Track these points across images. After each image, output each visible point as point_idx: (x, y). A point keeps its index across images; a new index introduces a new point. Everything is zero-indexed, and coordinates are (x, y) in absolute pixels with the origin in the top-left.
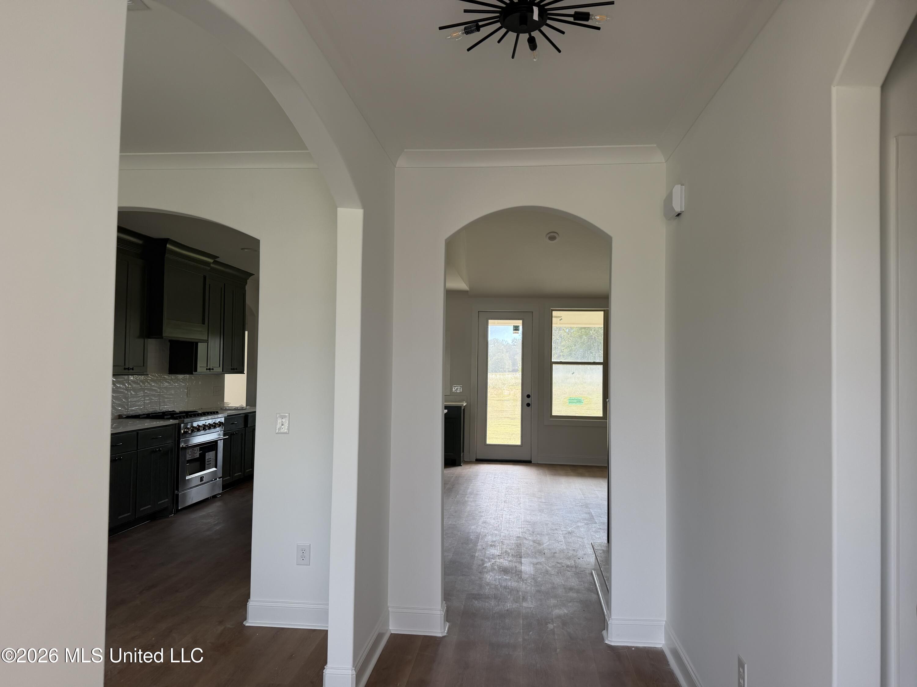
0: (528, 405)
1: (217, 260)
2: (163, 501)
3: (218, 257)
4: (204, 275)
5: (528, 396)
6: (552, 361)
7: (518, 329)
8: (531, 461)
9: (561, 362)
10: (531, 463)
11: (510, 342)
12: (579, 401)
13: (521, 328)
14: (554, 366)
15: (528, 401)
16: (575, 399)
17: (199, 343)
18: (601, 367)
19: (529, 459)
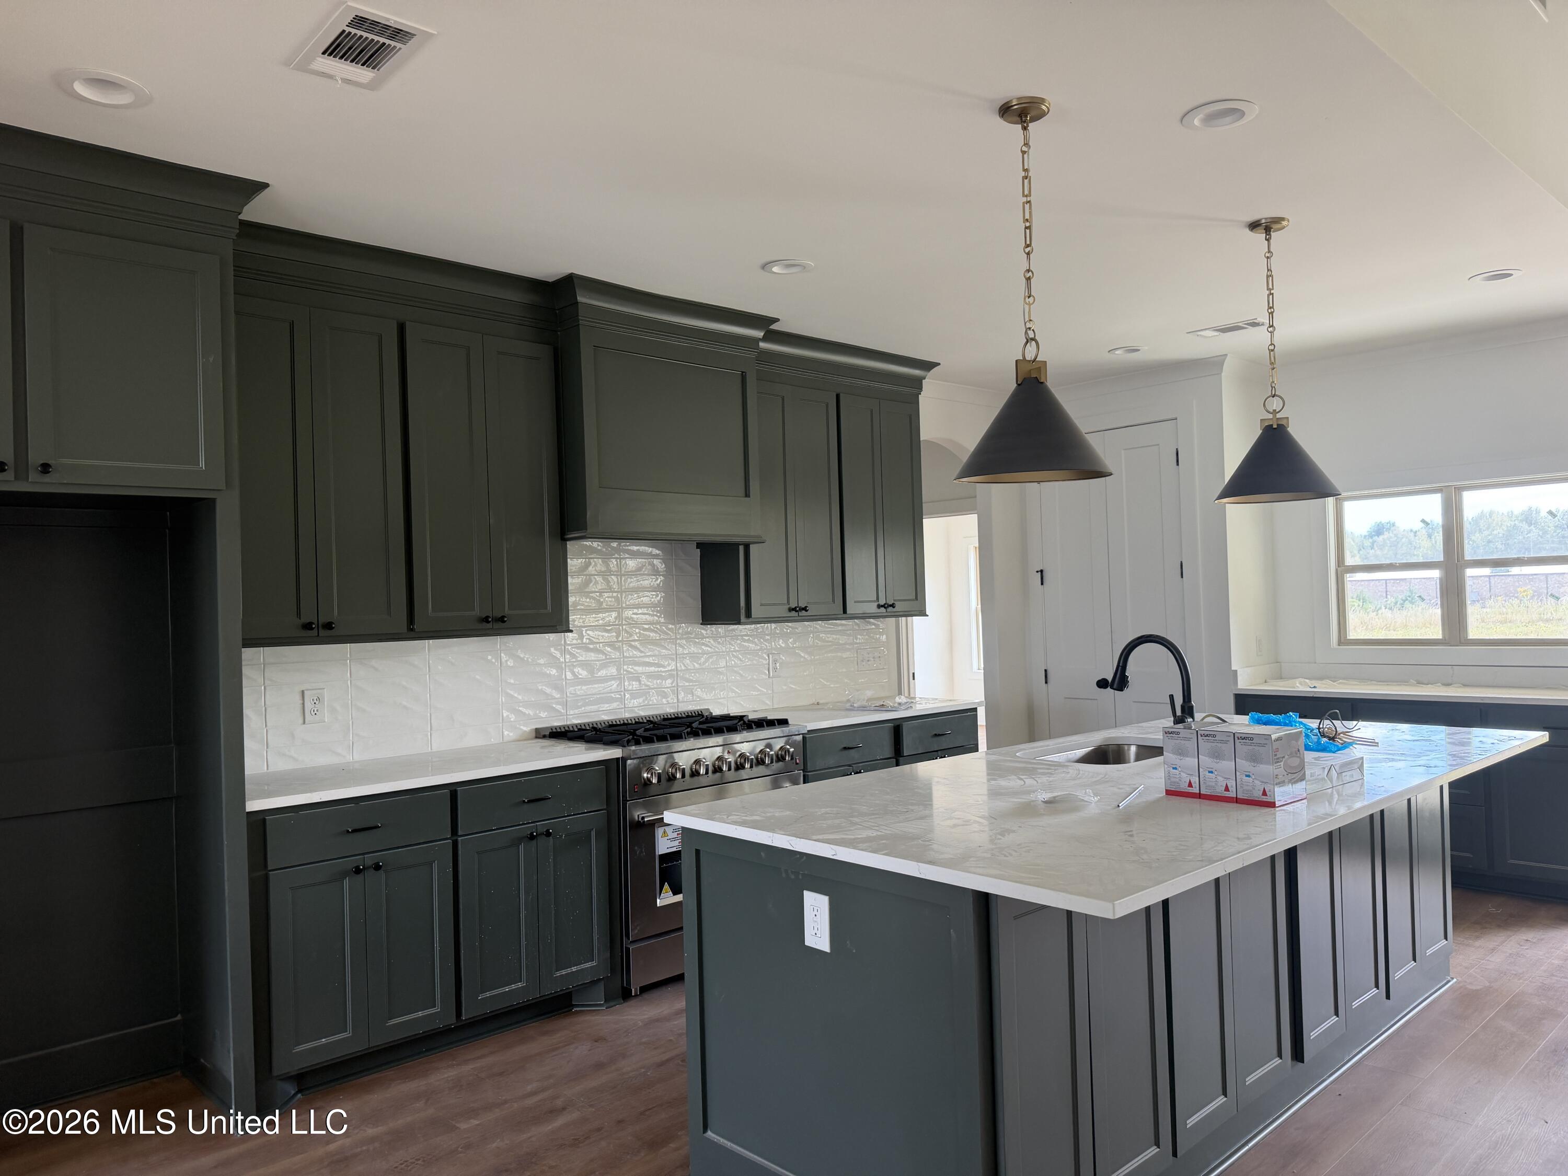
1: (774, 327)
2: (574, 969)
3: (777, 320)
4: (743, 372)
17: (751, 545)
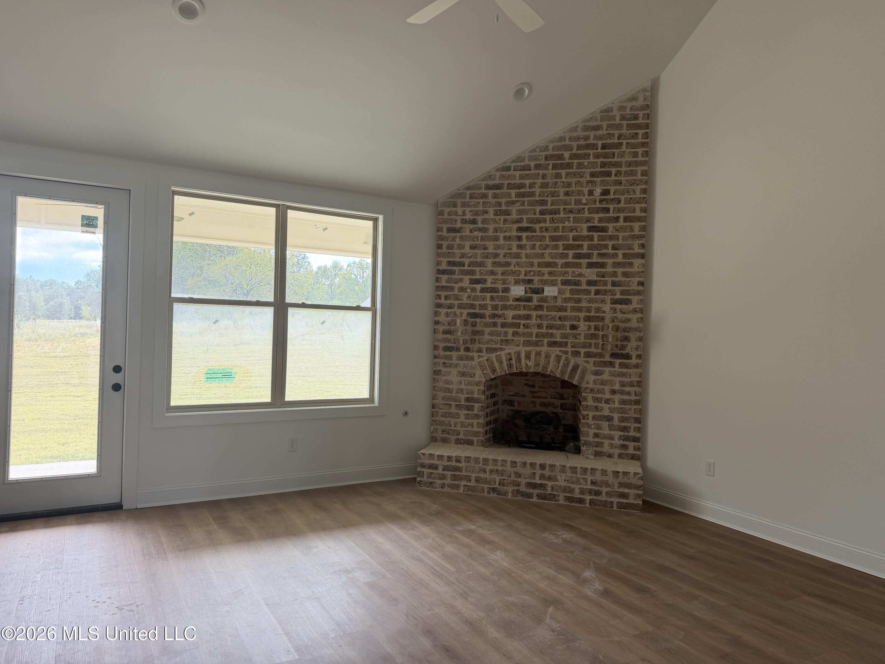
0: (117, 387)
5: (117, 369)
6: (173, 295)
7: (93, 225)
8: (122, 506)
9: (192, 298)
10: (122, 508)
11: (73, 284)
12: (227, 375)
13: (101, 222)
14: (177, 307)
15: (117, 378)
16: (219, 372)
18: (270, 311)
19: (116, 500)
